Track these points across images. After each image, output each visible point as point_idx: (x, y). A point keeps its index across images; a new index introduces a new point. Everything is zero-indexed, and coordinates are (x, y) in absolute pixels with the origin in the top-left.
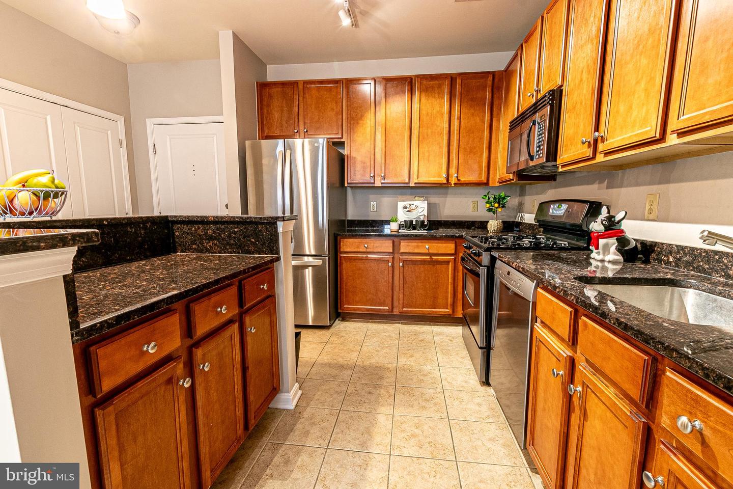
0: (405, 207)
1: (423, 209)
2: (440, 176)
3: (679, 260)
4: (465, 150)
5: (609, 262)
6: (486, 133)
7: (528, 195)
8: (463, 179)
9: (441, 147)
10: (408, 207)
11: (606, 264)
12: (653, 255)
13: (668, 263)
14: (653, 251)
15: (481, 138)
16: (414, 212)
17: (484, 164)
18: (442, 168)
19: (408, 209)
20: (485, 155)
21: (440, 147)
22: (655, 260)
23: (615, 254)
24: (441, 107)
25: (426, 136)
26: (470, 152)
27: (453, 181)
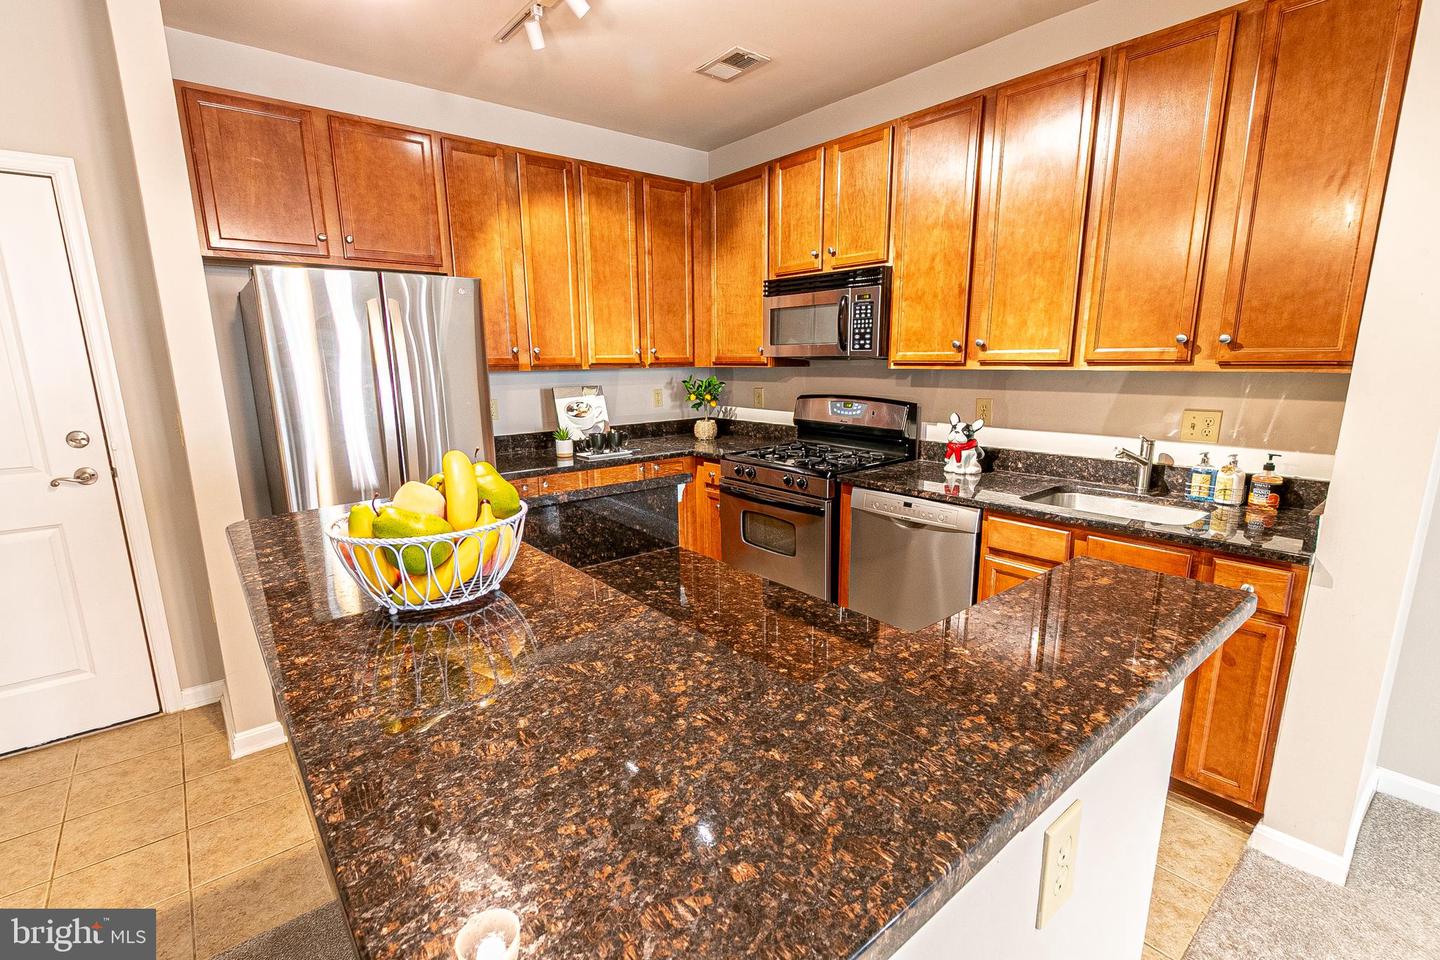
0: (570, 409)
1: (599, 410)
2: (628, 351)
3: (1030, 465)
4: (662, 306)
5: (971, 474)
6: (688, 282)
7: (738, 380)
8: (662, 356)
9: (627, 300)
10: (575, 407)
11: (968, 477)
12: (997, 462)
13: (1017, 469)
14: (997, 458)
15: (682, 290)
16: (587, 416)
17: (688, 332)
18: (631, 337)
19: (575, 413)
20: (688, 317)
21: (625, 301)
22: (999, 467)
23: (975, 465)
24: (623, 228)
25: (602, 279)
26: (669, 312)
27: (649, 360)
